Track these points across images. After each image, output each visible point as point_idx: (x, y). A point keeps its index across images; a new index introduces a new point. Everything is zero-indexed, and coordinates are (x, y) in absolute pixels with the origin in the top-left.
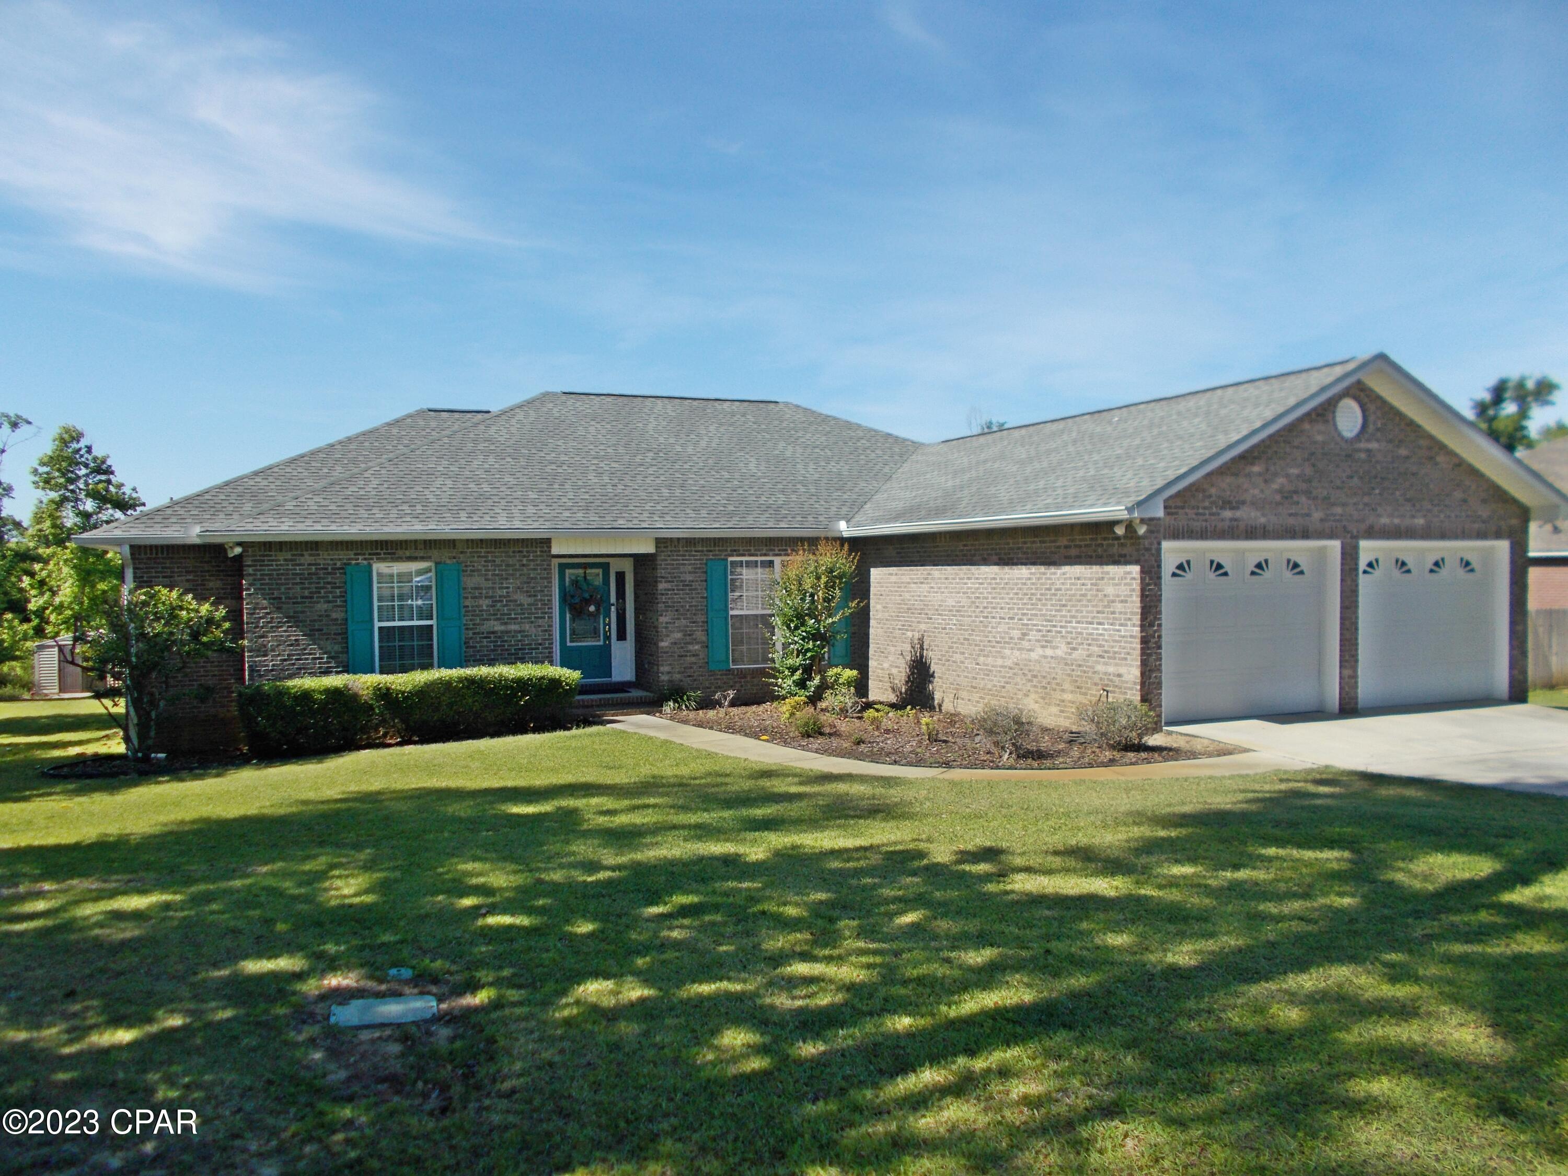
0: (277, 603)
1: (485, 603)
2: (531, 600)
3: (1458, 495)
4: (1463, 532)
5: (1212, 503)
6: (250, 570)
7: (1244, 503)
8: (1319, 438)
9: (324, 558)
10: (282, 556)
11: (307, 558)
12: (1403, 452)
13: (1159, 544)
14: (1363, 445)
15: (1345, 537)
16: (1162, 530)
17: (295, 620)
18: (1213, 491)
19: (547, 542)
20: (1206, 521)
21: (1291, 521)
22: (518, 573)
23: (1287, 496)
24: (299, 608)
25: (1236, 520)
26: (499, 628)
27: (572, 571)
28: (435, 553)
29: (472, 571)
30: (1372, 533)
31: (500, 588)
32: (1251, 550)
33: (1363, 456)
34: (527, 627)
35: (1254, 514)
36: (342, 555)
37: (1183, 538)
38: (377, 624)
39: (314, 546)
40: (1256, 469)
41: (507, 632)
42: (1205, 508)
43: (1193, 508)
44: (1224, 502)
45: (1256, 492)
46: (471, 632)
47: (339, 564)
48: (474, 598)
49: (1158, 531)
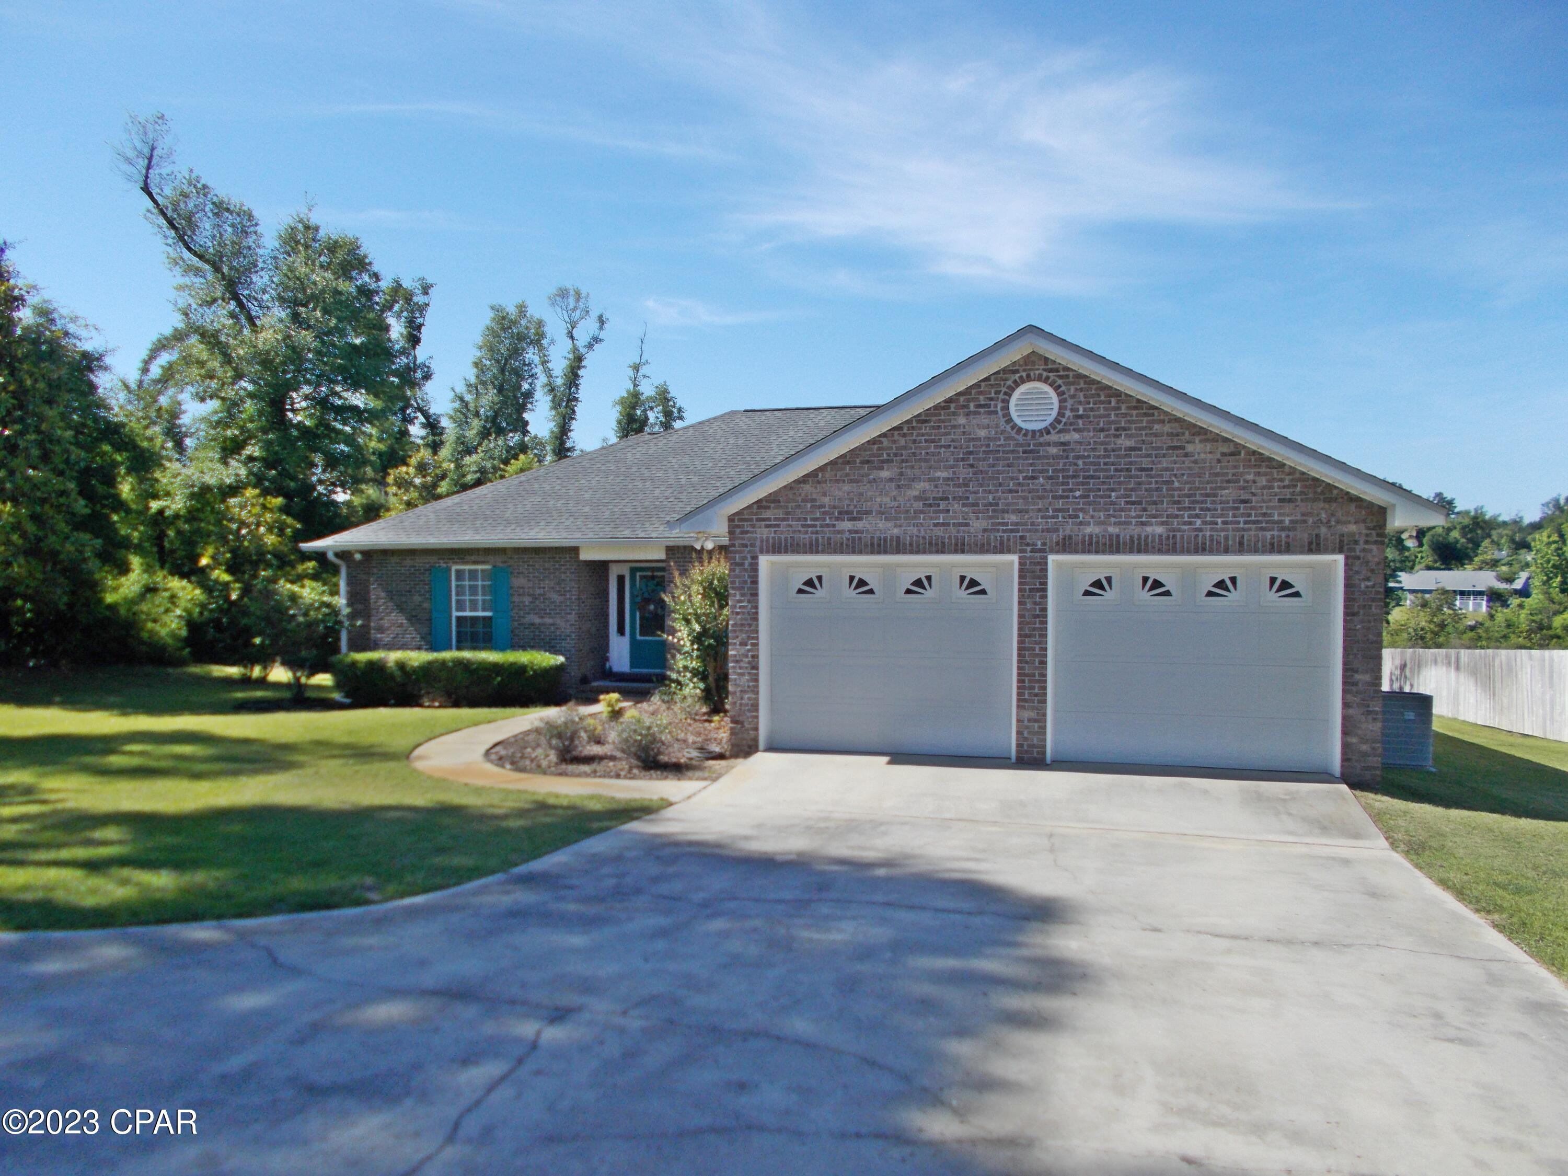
0: (391, 595)
1: (527, 600)
2: (561, 598)
3: (1228, 494)
4: (1241, 543)
5: (824, 513)
6: (375, 570)
7: (868, 512)
8: (982, 433)
9: (420, 562)
10: (394, 560)
11: (408, 562)
12: (1124, 442)
13: (755, 558)
14: (1054, 437)
15: (1022, 551)
16: (758, 543)
17: (401, 608)
18: (826, 500)
19: (575, 550)
20: (817, 533)
21: (939, 532)
22: (552, 576)
23: (931, 504)
24: (404, 599)
25: (856, 532)
26: (537, 621)
27: (641, 573)
28: (491, 558)
29: (519, 573)
30: (1066, 546)
31: (540, 588)
32: (906, 565)
33: (1054, 450)
34: (558, 621)
35: (881, 525)
36: (433, 559)
37: (786, 552)
38: (455, 614)
39: (412, 552)
40: (885, 474)
41: (544, 624)
42: (816, 519)
43: (799, 519)
44: (840, 513)
45: (886, 500)
46: (516, 623)
47: (428, 566)
48: (519, 595)
49: (753, 545)
